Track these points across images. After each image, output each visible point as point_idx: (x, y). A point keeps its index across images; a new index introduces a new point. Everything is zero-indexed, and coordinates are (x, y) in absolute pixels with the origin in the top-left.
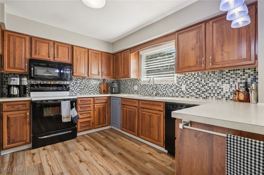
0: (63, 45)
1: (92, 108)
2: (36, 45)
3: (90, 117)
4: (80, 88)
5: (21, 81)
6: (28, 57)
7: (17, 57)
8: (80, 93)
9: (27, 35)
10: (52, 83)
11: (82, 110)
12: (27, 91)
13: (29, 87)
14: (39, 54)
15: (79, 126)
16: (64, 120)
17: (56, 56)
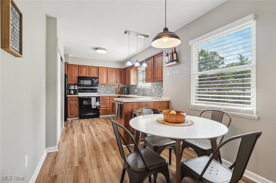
0: (93, 67)
1: (108, 102)
2: (81, 69)
3: (107, 107)
4: (104, 90)
5: (74, 87)
6: (77, 75)
7: (73, 76)
8: (104, 94)
9: (77, 65)
10: (89, 88)
11: (103, 103)
12: (77, 92)
13: (78, 90)
14: (82, 73)
15: (101, 111)
16: (93, 107)
17: (90, 74)
